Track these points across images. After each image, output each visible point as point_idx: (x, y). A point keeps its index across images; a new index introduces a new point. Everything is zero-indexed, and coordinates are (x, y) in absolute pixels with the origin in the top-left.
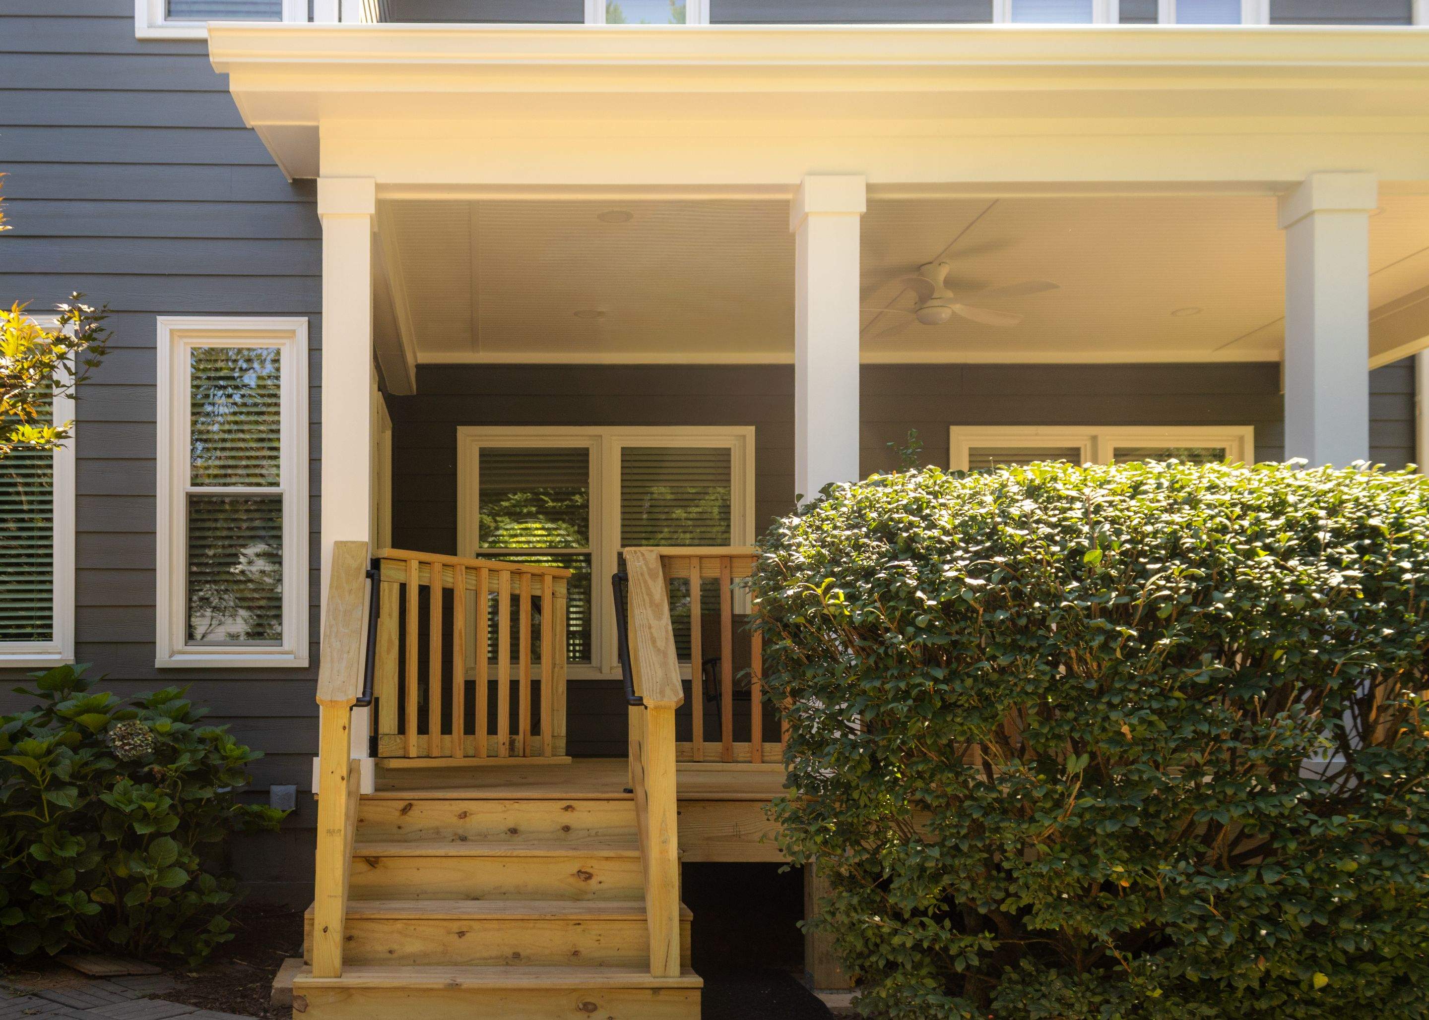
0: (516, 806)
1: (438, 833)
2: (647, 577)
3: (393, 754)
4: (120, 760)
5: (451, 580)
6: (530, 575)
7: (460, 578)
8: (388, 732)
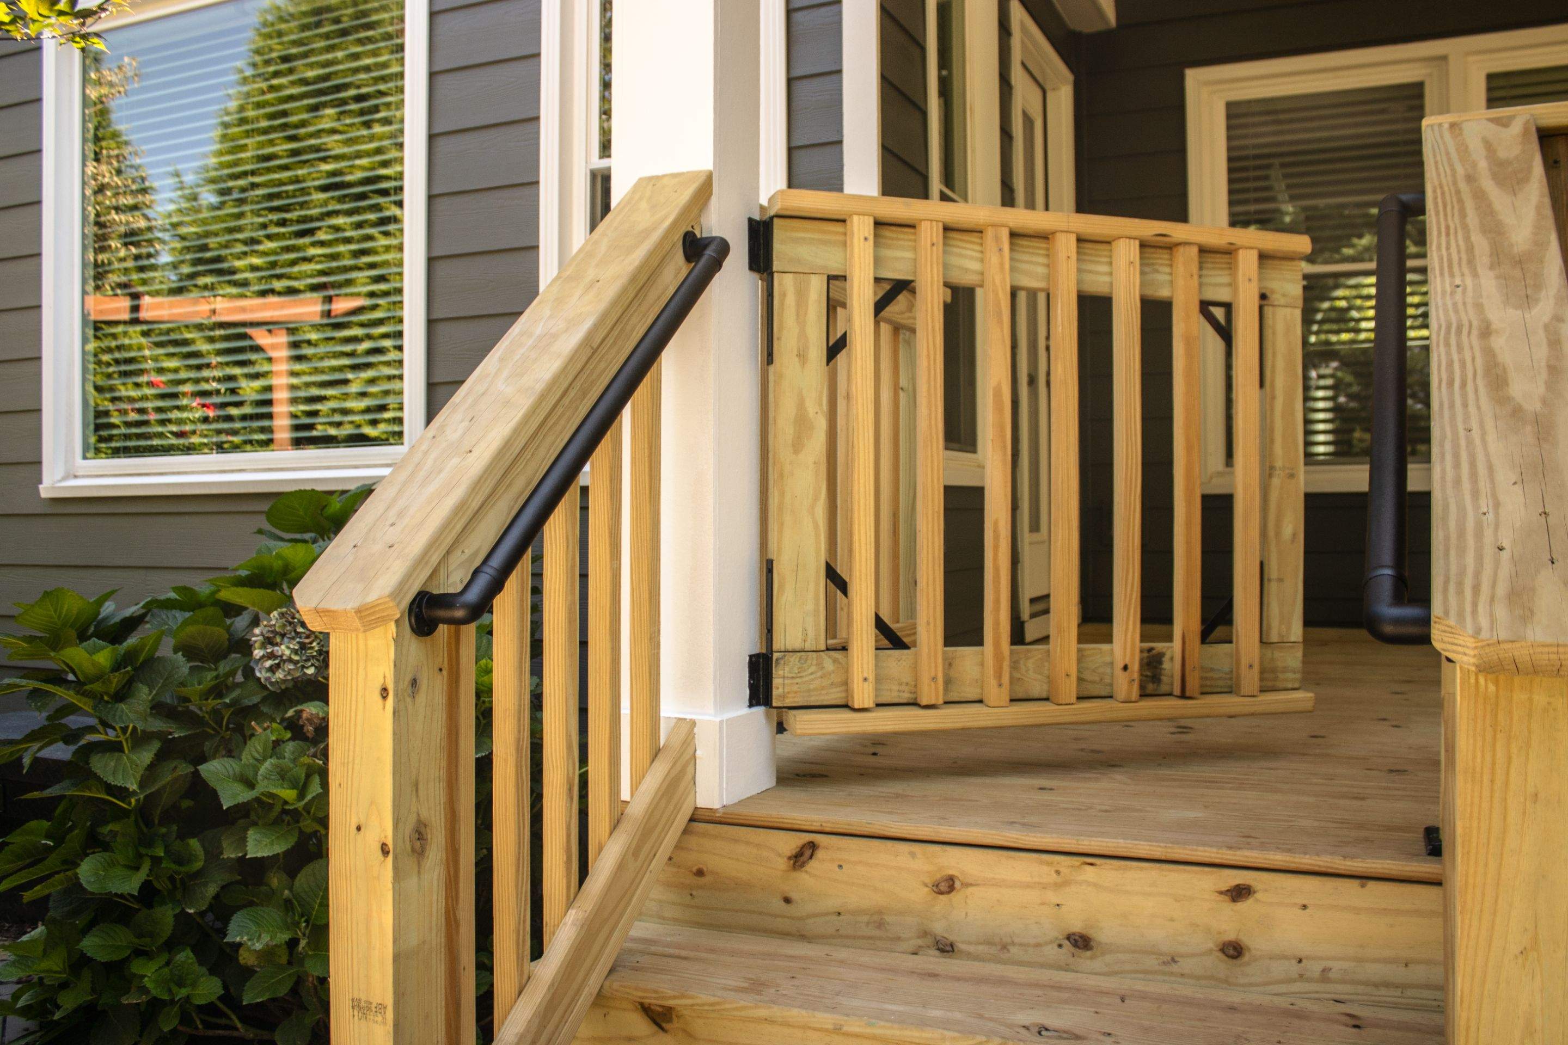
0: (1089, 873)
1: (880, 925)
2: (1488, 185)
3: (813, 701)
4: (265, 687)
5: (975, 266)
6: (1195, 250)
7: (994, 259)
8: (798, 645)
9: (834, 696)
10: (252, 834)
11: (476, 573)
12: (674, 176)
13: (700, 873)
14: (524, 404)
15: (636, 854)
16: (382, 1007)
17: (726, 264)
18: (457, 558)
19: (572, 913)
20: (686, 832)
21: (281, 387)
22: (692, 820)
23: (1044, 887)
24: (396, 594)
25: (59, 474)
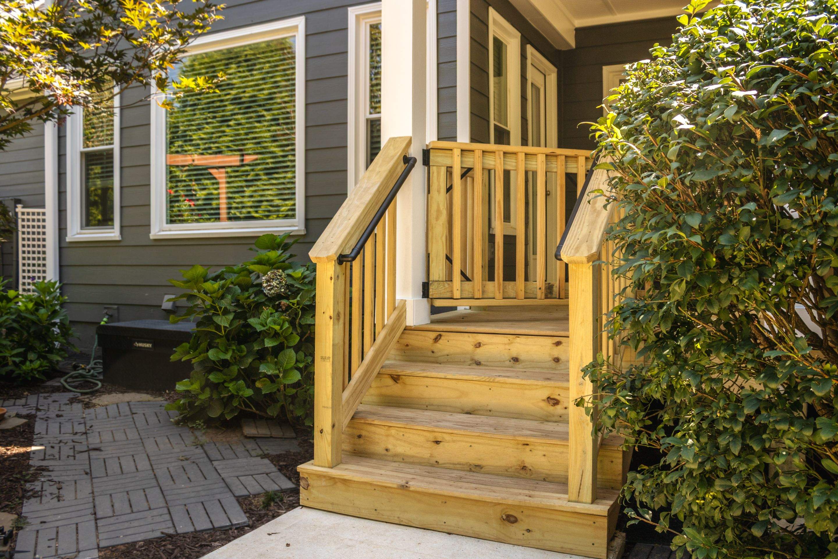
0: (518, 340)
3: (442, 296)
4: (267, 296)
5: (493, 163)
6: (564, 157)
7: (498, 161)
8: (437, 279)
9: (448, 295)
10: (266, 340)
11: (353, 250)
12: (400, 138)
13: (407, 345)
14: (363, 207)
15: (389, 335)
16: (329, 358)
17: (416, 165)
18: (348, 246)
19: (372, 348)
20: (403, 333)
21: (223, 193)
22: (405, 330)
23: (505, 344)
24: (336, 253)
25: (157, 230)
